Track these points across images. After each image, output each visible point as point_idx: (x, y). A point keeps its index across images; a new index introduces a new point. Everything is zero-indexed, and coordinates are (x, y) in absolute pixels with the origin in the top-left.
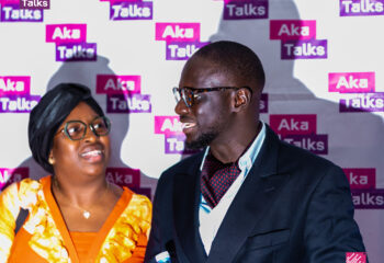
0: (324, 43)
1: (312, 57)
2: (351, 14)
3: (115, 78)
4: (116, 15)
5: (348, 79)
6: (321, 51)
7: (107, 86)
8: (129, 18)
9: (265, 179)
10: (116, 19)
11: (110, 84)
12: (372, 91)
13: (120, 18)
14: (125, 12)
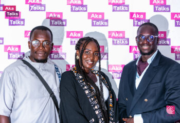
0: (107, 21)
1: (103, 26)
2: (116, 11)
4: (32, 9)
5: (115, 34)
6: (106, 23)
8: (37, 10)
9: (154, 67)
10: (32, 11)
12: (124, 38)
14: (35, 8)
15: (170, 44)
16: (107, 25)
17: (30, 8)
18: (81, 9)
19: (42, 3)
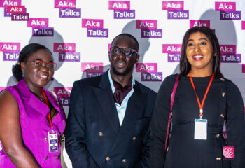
3: (63, 45)
7: (59, 48)
10: (63, 17)
11: (60, 48)
13: (65, 16)
14: (67, 14)
15: (240, 61)
16: (161, 37)
17: (61, 13)
18: (127, 15)
19: (77, 7)
